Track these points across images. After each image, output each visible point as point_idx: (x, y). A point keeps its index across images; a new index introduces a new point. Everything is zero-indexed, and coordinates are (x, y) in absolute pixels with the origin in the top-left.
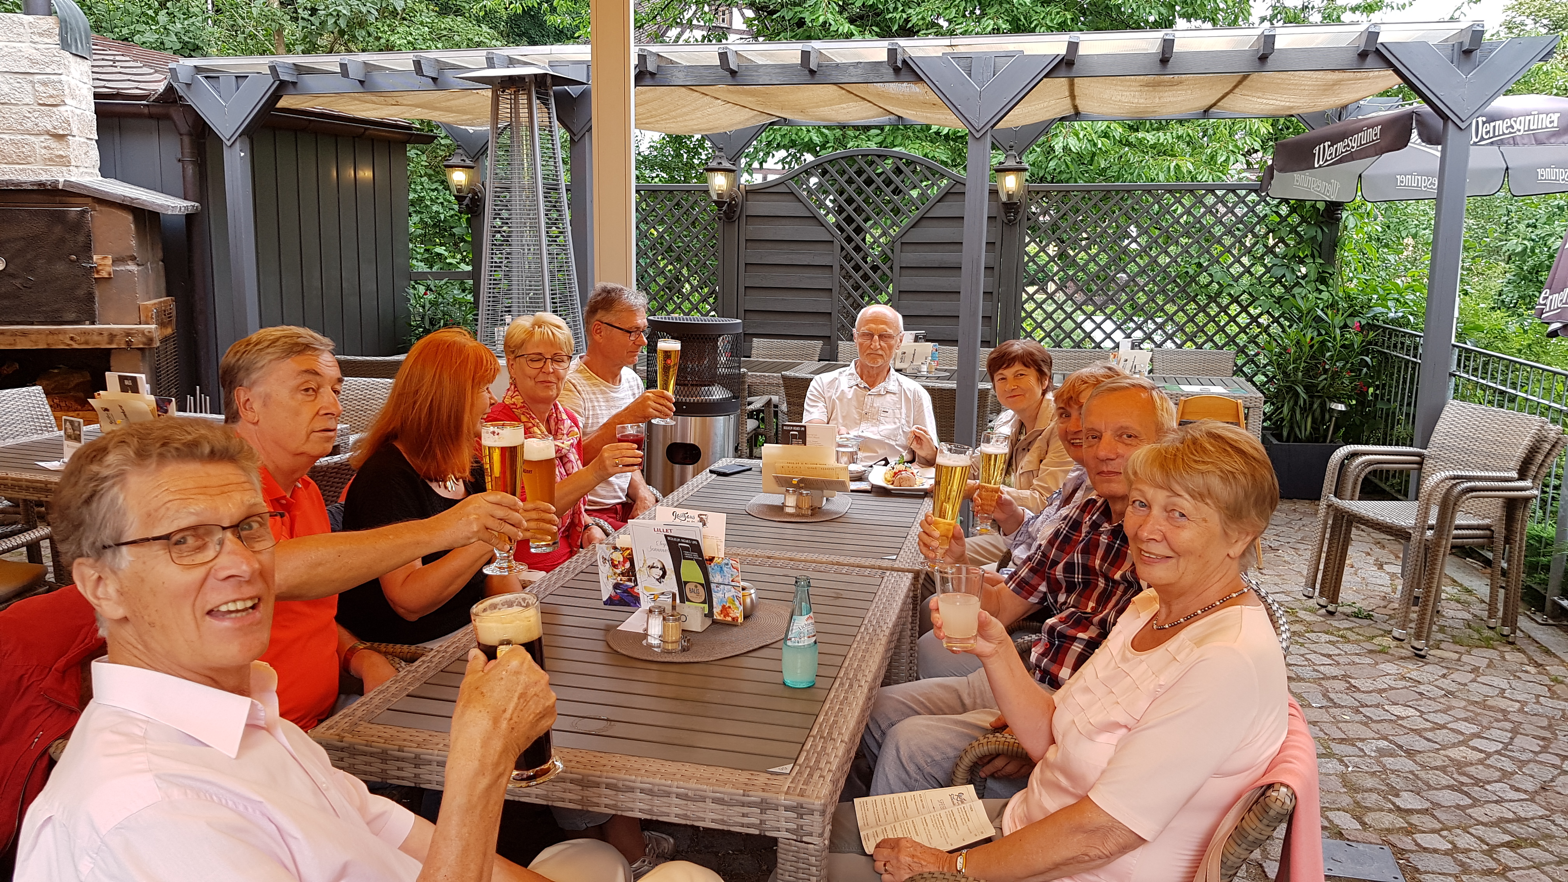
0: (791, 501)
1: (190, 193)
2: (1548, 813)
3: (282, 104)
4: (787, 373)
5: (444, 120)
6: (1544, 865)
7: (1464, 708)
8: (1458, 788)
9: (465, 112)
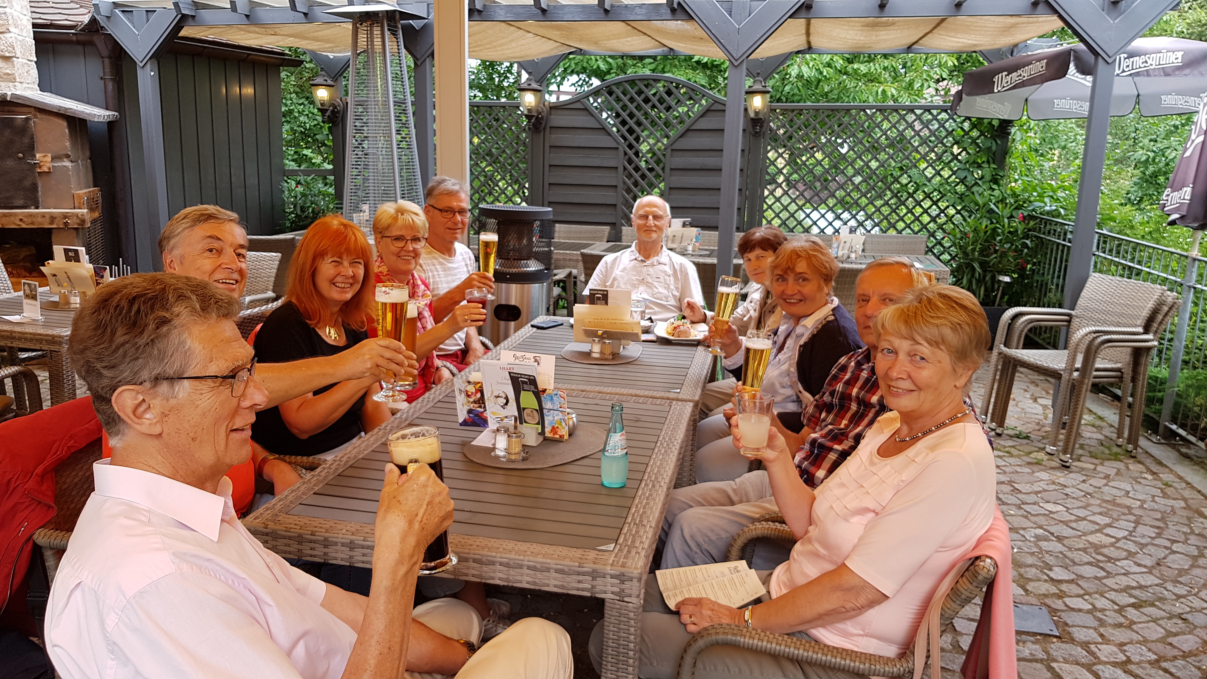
0: (597, 348)
1: (111, 105)
2: (1161, 582)
3: (183, 33)
4: (584, 251)
5: (310, 47)
6: (1159, 619)
7: (1099, 505)
8: (1095, 564)
9: (327, 41)
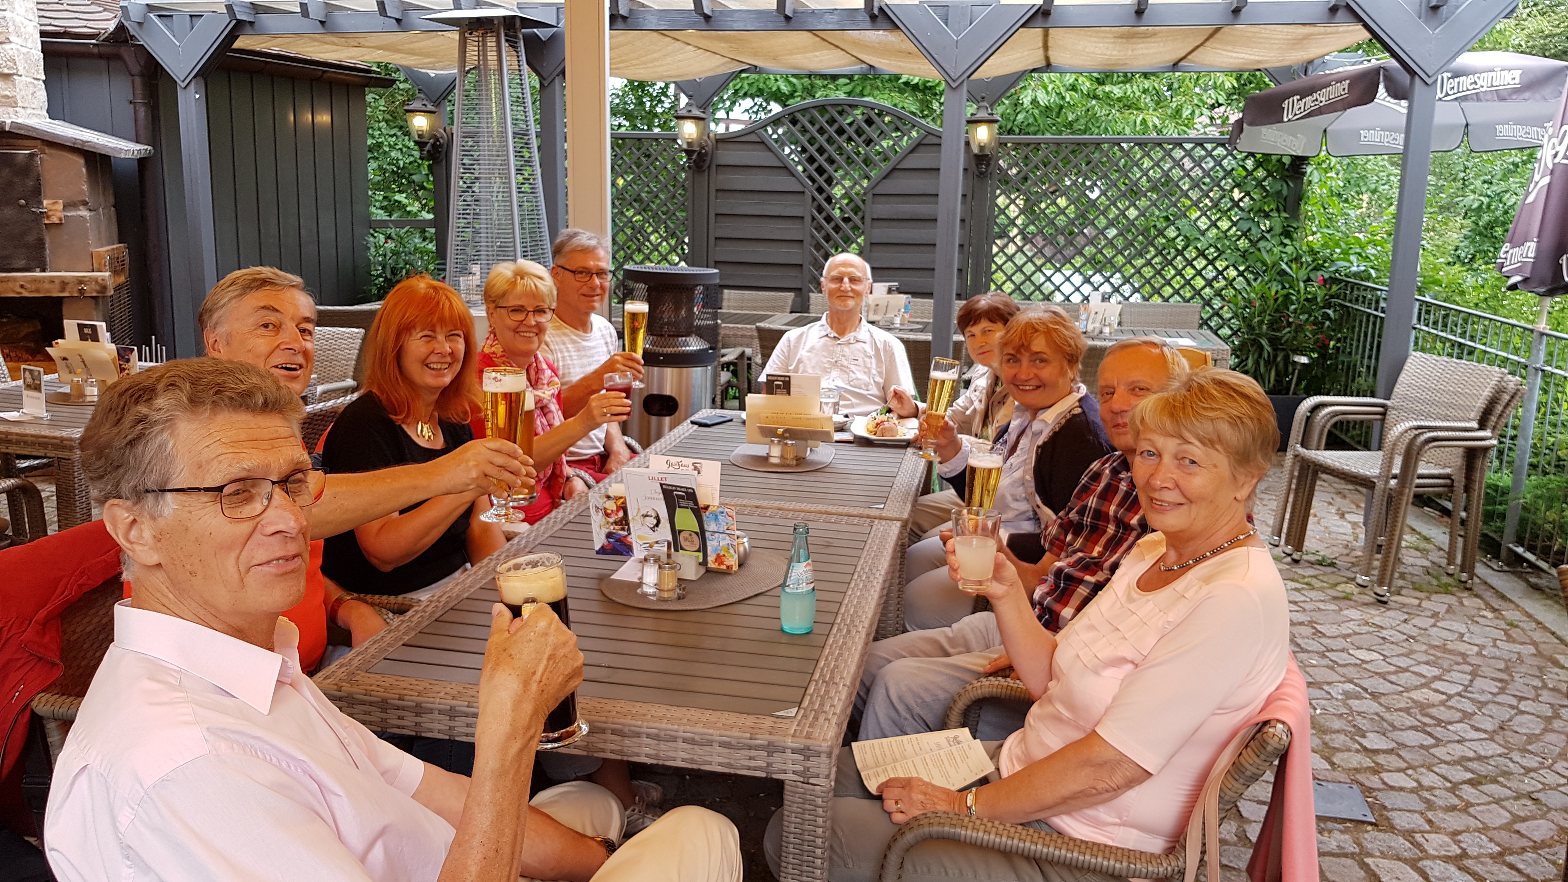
0: (776, 451)
1: (142, 137)
2: (1506, 751)
3: (238, 44)
4: (761, 325)
5: (404, 63)
6: (1503, 800)
7: (1426, 652)
8: (1421, 729)
9: (427, 55)
